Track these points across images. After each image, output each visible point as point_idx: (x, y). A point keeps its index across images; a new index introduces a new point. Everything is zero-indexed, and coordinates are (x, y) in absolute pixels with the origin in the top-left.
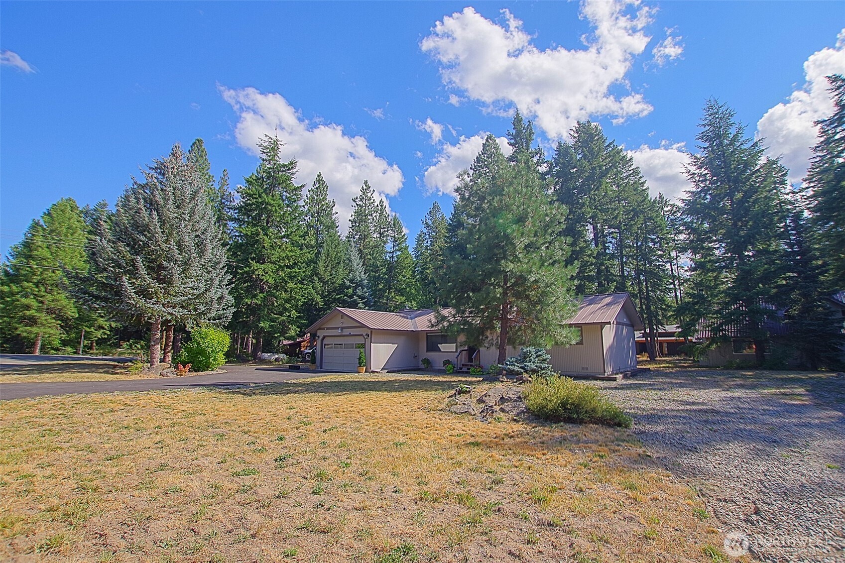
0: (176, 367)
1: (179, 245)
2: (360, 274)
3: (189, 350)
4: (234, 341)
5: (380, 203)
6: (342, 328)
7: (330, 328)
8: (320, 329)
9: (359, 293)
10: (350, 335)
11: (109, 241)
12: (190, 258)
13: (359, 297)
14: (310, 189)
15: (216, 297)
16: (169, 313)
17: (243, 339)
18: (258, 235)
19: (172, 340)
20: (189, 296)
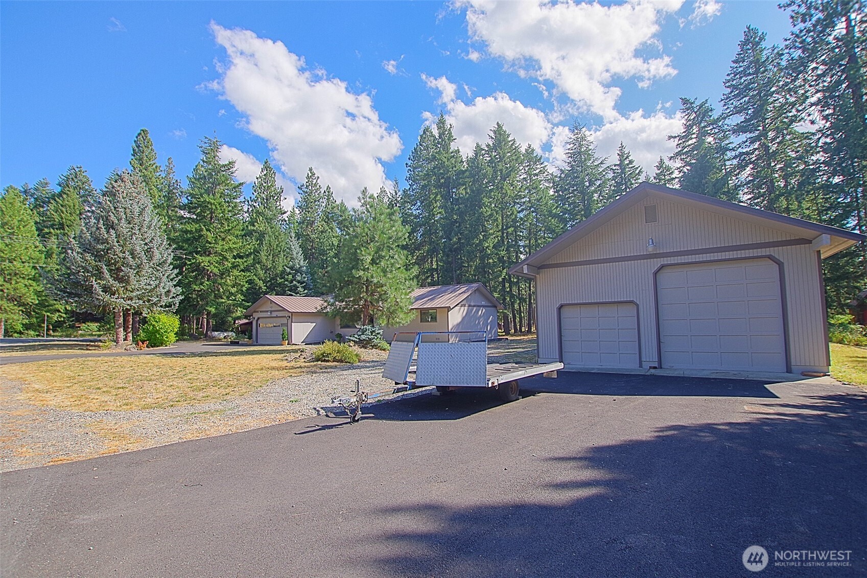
0: (137, 344)
1: (132, 253)
2: (300, 261)
3: (145, 331)
4: (182, 322)
5: (327, 189)
6: (271, 312)
7: (262, 312)
8: (255, 312)
9: (299, 278)
10: (277, 317)
11: (78, 253)
12: (142, 264)
13: (299, 282)
14: (258, 176)
15: (163, 291)
16: (128, 305)
17: (198, 320)
18: (201, 230)
19: (131, 323)
20: (143, 291)
